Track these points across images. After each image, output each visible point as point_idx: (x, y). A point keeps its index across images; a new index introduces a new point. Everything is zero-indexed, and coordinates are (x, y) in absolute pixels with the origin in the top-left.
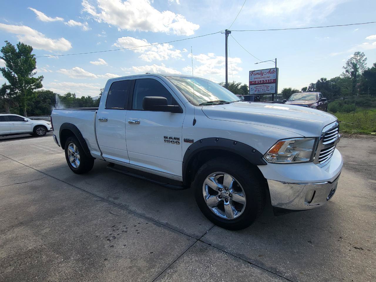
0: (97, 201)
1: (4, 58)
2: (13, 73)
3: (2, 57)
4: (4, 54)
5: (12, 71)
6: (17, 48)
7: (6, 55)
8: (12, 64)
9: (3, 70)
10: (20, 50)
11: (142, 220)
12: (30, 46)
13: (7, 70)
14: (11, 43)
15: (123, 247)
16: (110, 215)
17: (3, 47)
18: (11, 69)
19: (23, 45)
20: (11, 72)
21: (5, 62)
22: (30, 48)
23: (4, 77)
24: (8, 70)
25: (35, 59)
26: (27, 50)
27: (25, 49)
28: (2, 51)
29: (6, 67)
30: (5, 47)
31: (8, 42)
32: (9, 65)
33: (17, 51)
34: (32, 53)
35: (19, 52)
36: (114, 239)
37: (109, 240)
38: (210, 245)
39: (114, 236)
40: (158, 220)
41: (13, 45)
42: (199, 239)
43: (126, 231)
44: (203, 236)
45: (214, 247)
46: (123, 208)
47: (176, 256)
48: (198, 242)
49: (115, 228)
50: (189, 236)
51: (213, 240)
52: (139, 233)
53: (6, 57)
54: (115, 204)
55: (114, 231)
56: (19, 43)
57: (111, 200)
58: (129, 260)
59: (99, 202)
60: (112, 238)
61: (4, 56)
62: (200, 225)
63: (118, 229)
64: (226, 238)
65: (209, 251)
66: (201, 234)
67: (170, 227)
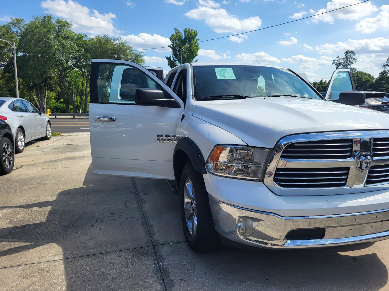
1: (172, 45)
2: (177, 62)
3: (170, 45)
4: (172, 42)
5: (176, 59)
6: (184, 35)
7: (173, 43)
8: (177, 52)
9: (169, 59)
10: (186, 37)
11: (138, 216)
12: (196, 30)
13: (172, 59)
14: (179, 30)
15: (98, 229)
16: (124, 205)
17: (172, 35)
18: (176, 58)
19: (189, 31)
20: (176, 61)
21: (172, 50)
22: (195, 33)
23: (169, 66)
24: (173, 59)
25: (198, 45)
26: (192, 36)
27: (190, 34)
28: (171, 39)
29: (172, 56)
30: (174, 34)
31: (177, 29)
32: (175, 54)
33: (184, 37)
34: (197, 38)
35: (184, 39)
36: (101, 222)
37: (97, 221)
38: (156, 253)
39: (103, 220)
40: (150, 220)
41: (180, 31)
42: (155, 246)
43: (115, 220)
44: (162, 245)
45: (156, 256)
46: (139, 203)
47: (119, 249)
48: (151, 247)
49: (111, 215)
50: (152, 241)
51: (164, 251)
52: (122, 224)
53: (173, 45)
54: (139, 198)
55: (109, 216)
56: (186, 29)
57: (141, 194)
58: (88, 238)
59: (131, 193)
60: (100, 221)
61: (171, 44)
62: (175, 236)
63: (112, 217)
64: (179, 254)
65: (147, 257)
66: (163, 243)
67: (149, 229)
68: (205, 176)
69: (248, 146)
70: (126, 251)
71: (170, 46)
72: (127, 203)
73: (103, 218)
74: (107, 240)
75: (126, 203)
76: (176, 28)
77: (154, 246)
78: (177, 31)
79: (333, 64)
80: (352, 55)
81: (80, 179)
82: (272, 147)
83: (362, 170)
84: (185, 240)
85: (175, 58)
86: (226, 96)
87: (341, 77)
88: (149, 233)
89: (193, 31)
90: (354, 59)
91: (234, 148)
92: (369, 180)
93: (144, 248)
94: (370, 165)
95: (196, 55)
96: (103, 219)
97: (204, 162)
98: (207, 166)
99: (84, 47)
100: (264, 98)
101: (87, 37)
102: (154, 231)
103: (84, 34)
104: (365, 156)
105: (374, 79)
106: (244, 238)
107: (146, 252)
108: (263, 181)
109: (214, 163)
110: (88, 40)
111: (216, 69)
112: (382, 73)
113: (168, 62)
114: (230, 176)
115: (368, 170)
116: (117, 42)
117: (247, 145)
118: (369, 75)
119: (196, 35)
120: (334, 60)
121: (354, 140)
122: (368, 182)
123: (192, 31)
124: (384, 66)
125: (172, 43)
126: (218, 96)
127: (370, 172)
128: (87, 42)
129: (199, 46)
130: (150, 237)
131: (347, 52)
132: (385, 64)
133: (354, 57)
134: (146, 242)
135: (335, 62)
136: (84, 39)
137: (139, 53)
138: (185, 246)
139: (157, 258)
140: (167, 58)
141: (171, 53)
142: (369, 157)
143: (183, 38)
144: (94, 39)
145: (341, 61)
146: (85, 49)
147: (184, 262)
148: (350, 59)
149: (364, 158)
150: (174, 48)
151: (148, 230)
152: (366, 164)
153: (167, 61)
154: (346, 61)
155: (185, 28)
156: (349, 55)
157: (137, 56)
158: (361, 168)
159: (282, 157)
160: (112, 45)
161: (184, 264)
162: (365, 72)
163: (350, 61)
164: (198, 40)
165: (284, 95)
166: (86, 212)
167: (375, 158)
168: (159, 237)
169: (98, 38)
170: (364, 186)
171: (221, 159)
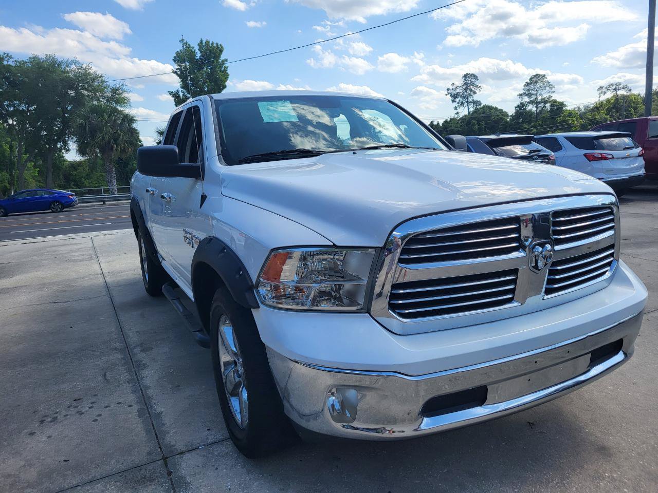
0: (116, 349)
1: (178, 71)
3: (175, 70)
4: (178, 65)
5: (189, 96)
6: (199, 52)
7: (180, 66)
8: (189, 82)
9: (175, 95)
10: (202, 56)
11: (131, 398)
12: (219, 43)
13: (181, 94)
14: (189, 43)
15: (44, 439)
16: (100, 378)
17: (177, 53)
18: (188, 93)
19: (207, 43)
21: (180, 80)
22: (218, 48)
24: (184, 95)
25: (226, 68)
26: (214, 53)
27: (210, 51)
28: (175, 60)
29: (180, 89)
30: (181, 51)
31: (185, 41)
32: (185, 86)
33: (198, 55)
34: (223, 57)
35: (200, 58)
36: (51, 422)
37: (42, 422)
38: (170, 473)
39: (57, 417)
40: (155, 404)
41: (192, 46)
42: (167, 458)
43: (83, 413)
44: (182, 453)
45: (171, 479)
46: (133, 370)
47: (90, 477)
48: (159, 462)
49: (74, 404)
50: (160, 448)
51: (187, 466)
52: (97, 420)
53: (181, 71)
54: (131, 360)
55: (69, 407)
56: (201, 42)
57: (137, 350)
58: (22, 463)
59: (115, 351)
60: (49, 419)
61: (177, 69)
62: (208, 430)
63: (76, 407)
64: (217, 469)
65: (150, 485)
66: (184, 449)
67: (154, 422)
68: (254, 312)
69: (335, 246)
70: (105, 480)
71: (175, 73)
72: (108, 374)
73: (57, 413)
74: (65, 461)
75: (105, 375)
76: (183, 40)
77: (165, 459)
78: (187, 46)
79: (446, 95)
80: (473, 80)
81: (6, 335)
82: (381, 245)
83: (539, 270)
84: (227, 435)
85: (186, 93)
86: (283, 152)
87: (461, 115)
88: (155, 432)
89: (215, 45)
90: (477, 86)
91: (309, 253)
92: (551, 286)
93: (143, 467)
94: (550, 261)
95: (225, 87)
96: (56, 415)
97: (251, 284)
98: (258, 292)
99: (7, 78)
100: (354, 153)
101: (11, 60)
102: (163, 425)
103: (4, 53)
104: (542, 245)
105: (507, 116)
106: (343, 427)
107: (148, 475)
108: (368, 312)
109: (271, 286)
110: (13, 64)
111: (260, 104)
112: (518, 106)
113: (175, 100)
114: (305, 308)
115: (547, 271)
116: (73, 67)
117: (332, 244)
118: (501, 111)
119: (221, 51)
120: (448, 90)
121: (521, 218)
122: (548, 291)
123: (212, 44)
124: (521, 95)
125: (178, 67)
126: (267, 154)
127: (552, 273)
128: (13, 69)
129: (228, 71)
130: (157, 439)
131: (466, 76)
132: (522, 92)
133: (477, 83)
134: (149, 454)
135: (450, 92)
136: (5, 63)
137: (118, 86)
138: (228, 447)
139: (172, 484)
140: (171, 93)
141: (179, 84)
142: (548, 247)
143: (198, 58)
144: (26, 62)
145: (458, 91)
146: (10, 82)
147: (229, 484)
148: (472, 87)
149: (540, 249)
150: (182, 75)
151: (153, 425)
152: (544, 259)
153: (173, 98)
154: (466, 90)
155: (199, 41)
156: (470, 81)
157: (115, 91)
158: (536, 267)
159: (401, 261)
160: (64, 72)
161: (230, 489)
162: (494, 106)
163: (471, 90)
164: (226, 60)
165: (387, 146)
166: (19, 405)
167: (557, 248)
168: (176, 438)
169: (35, 60)
170: (543, 299)
171: (283, 277)
